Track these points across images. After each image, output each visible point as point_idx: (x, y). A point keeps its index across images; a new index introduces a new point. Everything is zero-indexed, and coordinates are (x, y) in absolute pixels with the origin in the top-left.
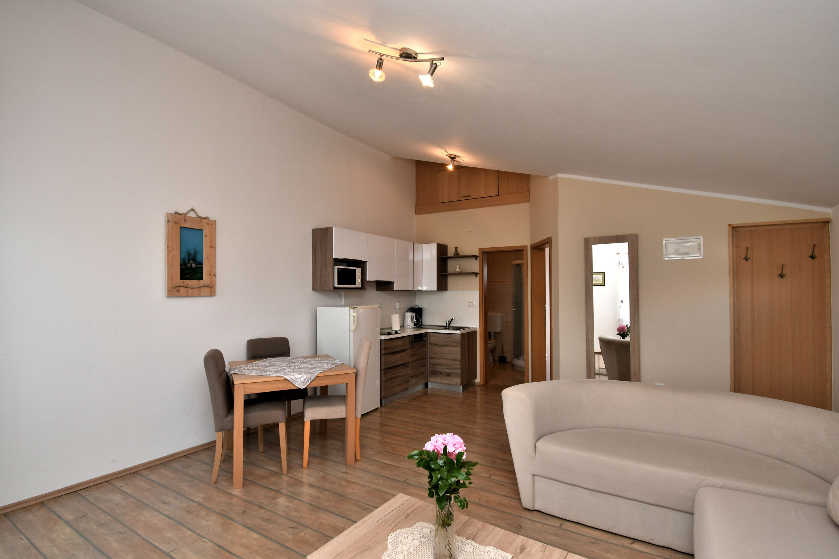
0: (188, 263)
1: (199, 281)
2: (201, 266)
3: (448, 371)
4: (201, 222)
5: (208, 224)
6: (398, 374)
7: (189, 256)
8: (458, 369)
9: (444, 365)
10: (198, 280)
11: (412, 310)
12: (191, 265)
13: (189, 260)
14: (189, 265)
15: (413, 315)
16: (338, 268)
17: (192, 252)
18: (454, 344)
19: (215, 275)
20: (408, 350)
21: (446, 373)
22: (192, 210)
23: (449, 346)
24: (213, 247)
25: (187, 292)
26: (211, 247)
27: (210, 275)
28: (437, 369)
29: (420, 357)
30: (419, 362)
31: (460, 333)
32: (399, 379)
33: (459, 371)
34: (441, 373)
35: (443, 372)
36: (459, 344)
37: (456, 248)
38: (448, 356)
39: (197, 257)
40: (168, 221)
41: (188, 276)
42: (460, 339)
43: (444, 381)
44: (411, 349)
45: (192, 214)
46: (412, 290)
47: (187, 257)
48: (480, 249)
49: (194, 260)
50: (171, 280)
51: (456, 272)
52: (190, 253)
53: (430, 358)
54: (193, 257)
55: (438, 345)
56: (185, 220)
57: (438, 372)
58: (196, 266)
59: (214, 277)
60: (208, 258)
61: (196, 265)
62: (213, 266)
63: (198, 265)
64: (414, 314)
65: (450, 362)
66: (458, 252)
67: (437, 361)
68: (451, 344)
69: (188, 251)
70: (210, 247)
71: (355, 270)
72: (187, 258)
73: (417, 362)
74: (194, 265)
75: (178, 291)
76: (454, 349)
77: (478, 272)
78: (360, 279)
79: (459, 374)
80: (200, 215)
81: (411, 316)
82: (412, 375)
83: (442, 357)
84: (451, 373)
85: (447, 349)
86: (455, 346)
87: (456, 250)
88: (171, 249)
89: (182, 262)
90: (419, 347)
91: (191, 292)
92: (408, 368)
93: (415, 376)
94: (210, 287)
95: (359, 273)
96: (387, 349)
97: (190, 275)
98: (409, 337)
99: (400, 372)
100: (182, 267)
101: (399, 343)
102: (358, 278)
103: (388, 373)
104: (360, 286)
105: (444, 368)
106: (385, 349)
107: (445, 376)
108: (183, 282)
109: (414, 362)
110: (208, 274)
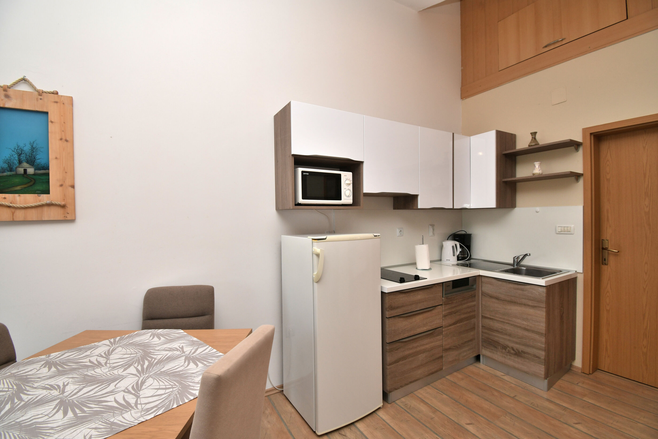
0: (18, 167)
1: (40, 196)
2: (47, 171)
3: (516, 346)
4: (41, 99)
5: (56, 102)
6: (418, 349)
7: (20, 155)
8: (540, 349)
9: (510, 335)
10: (36, 195)
11: (455, 237)
12: (25, 171)
13: (20, 162)
14: (21, 170)
15: (456, 245)
16: (303, 172)
17: (27, 149)
18: (530, 303)
19: (73, 187)
20: (439, 307)
21: (513, 350)
22: (24, 80)
23: (520, 304)
24: (67, 141)
25: (13, 214)
26: (63, 140)
27: (61, 185)
28: (496, 339)
29: (463, 316)
30: (461, 324)
31: (544, 285)
32: (421, 357)
33: (542, 354)
34: (505, 347)
35: (508, 347)
36: (544, 305)
37: (534, 134)
38: (519, 321)
39: (38, 157)
41: (18, 188)
42: (545, 295)
43: (510, 363)
44: (444, 305)
45: (23, 88)
46: (452, 207)
47: (16, 156)
48: (584, 130)
49: (31, 162)
51: (534, 174)
52: (22, 150)
53: (483, 317)
54: (28, 157)
55: (497, 298)
56: (7, 96)
57: (498, 343)
58: (35, 172)
59: (71, 189)
60: (56, 158)
61: (35, 170)
62: (70, 172)
63: (40, 170)
64: (458, 244)
65: (521, 333)
66: (537, 141)
67: (496, 325)
68: (524, 301)
69: (19, 146)
70: (61, 139)
71: (340, 175)
72: (17, 158)
73: (458, 325)
74: (31, 171)
76: (531, 311)
77: (580, 170)
78: (349, 189)
79: (543, 358)
80: (39, 87)
81: (453, 247)
82: (447, 347)
83: (507, 321)
84: (525, 353)
85: (515, 309)
86: (534, 307)
87: (534, 139)
89: (5, 166)
90: (461, 300)
91: (20, 215)
92: (439, 337)
93: (454, 347)
94: (63, 207)
95: (349, 180)
96: (398, 307)
97: (22, 186)
98: (441, 285)
99: (423, 345)
100: (5, 174)
101: (420, 296)
102: (345, 189)
103: (397, 349)
104: (350, 201)
105: (509, 340)
106: (392, 308)
107: (512, 353)
108: (4, 197)
109: (450, 325)
110: (59, 184)
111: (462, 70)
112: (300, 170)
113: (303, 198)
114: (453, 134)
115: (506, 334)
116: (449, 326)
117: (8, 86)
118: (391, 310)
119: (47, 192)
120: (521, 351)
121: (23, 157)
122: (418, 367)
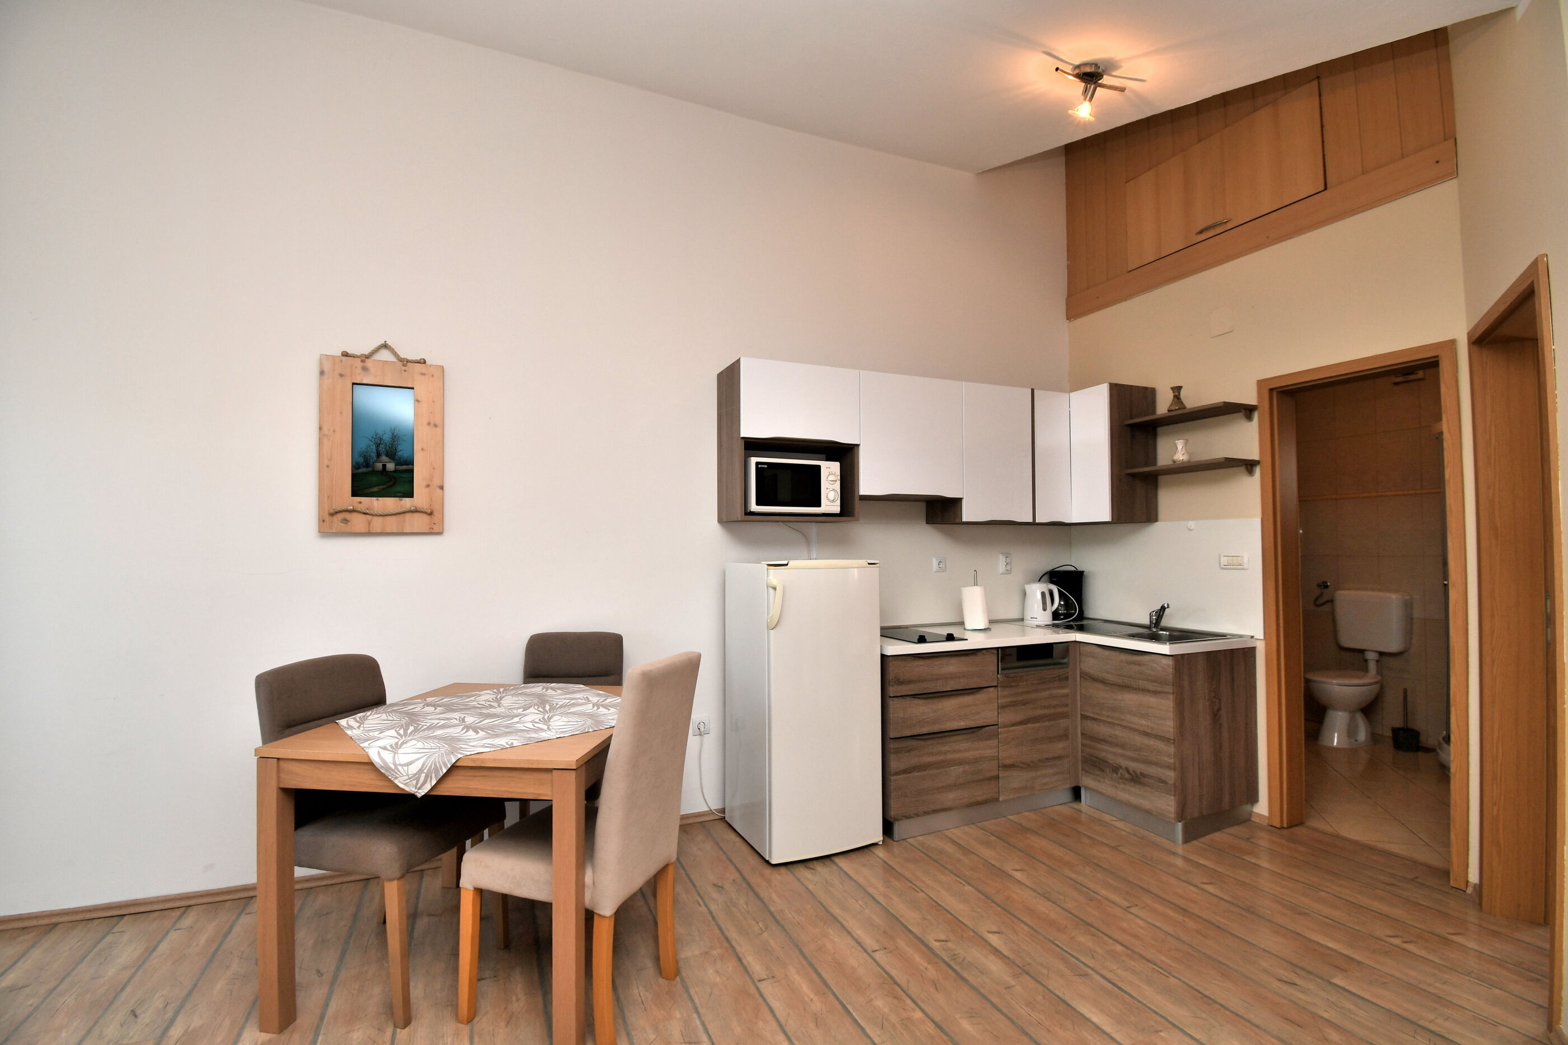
0: (376, 461)
1: (401, 500)
2: (410, 467)
3: (1133, 765)
4: (405, 371)
5: (424, 374)
6: (950, 756)
7: (378, 446)
8: (1168, 767)
9: (1123, 746)
10: (398, 498)
11: (1055, 576)
12: (384, 466)
13: (379, 455)
14: (379, 466)
15: (1051, 592)
16: (757, 464)
17: (387, 438)
18: (1151, 687)
19: (442, 488)
20: (992, 689)
21: (1128, 772)
22: (385, 346)
23: (1136, 689)
24: (435, 426)
25: (369, 523)
26: (432, 425)
27: (428, 486)
28: (1103, 755)
29: (1040, 712)
30: (1039, 725)
31: (1169, 653)
32: (956, 771)
33: (1170, 775)
34: (1116, 769)
35: (1121, 767)
36: (1169, 689)
37: (1177, 390)
38: (1136, 720)
39: (399, 448)
40: (322, 373)
41: (375, 489)
42: (1171, 670)
43: (1124, 796)
44: (1001, 687)
45: (384, 356)
46: (1031, 520)
47: (374, 447)
48: (1260, 383)
49: (392, 454)
50: (328, 497)
51: (1174, 462)
52: (381, 439)
53: (1084, 717)
54: (388, 448)
55: (1103, 682)
56: (367, 369)
57: (1105, 761)
58: (395, 468)
59: (439, 491)
60: (423, 449)
61: (396, 465)
62: (439, 468)
63: (402, 465)
64: (1055, 589)
65: (1139, 740)
66: (1182, 403)
67: (1104, 730)
68: (1142, 684)
69: (377, 434)
70: (429, 424)
71: (819, 467)
72: (374, 450)
73: (1030, 725)
74: (391, 466)
75: (346, 521)
76: (1152, 700)
77: (1256, 457)
78: (834, 490)
79: (1171, 782)
80: (405, 354)
81: (1043, 594)
82: (1008, 762)
83: (1118, 722)
84: (1145, 776)
85: (1129, 699)
86: (1155, 693)
87: (1177, 398)
88: (329, 430)
89: (361, 460)
90: (1036, 682)
91: (377, 523)
92: (991, 741)
93: (1022, 765)
94: (431, 514)
95: (834, 474)
96: (909, 682)
97: (380, 487)
98: (995, 652)
99: (959, 751)
100: (360, 471)
101: (952, 666)
102: (827, 489)
103: (909, 751)
104: (837, 509)
105: (1122, 755)
106: (900, 682)
107: (1126, 779)
108: (359, 501)
109: (1014, 725)
110: (425, 483)
111: (1068, 267)
112: (754, 460)
113: (758, 503)
114: (1033, 391)
115: (1117, 745)
116: (1011, 726)
117: (366, 354)
118: (897, 684)
119: (410, 494)
120: (1139, 773)
121: (382, 448)
122: (950, 788)
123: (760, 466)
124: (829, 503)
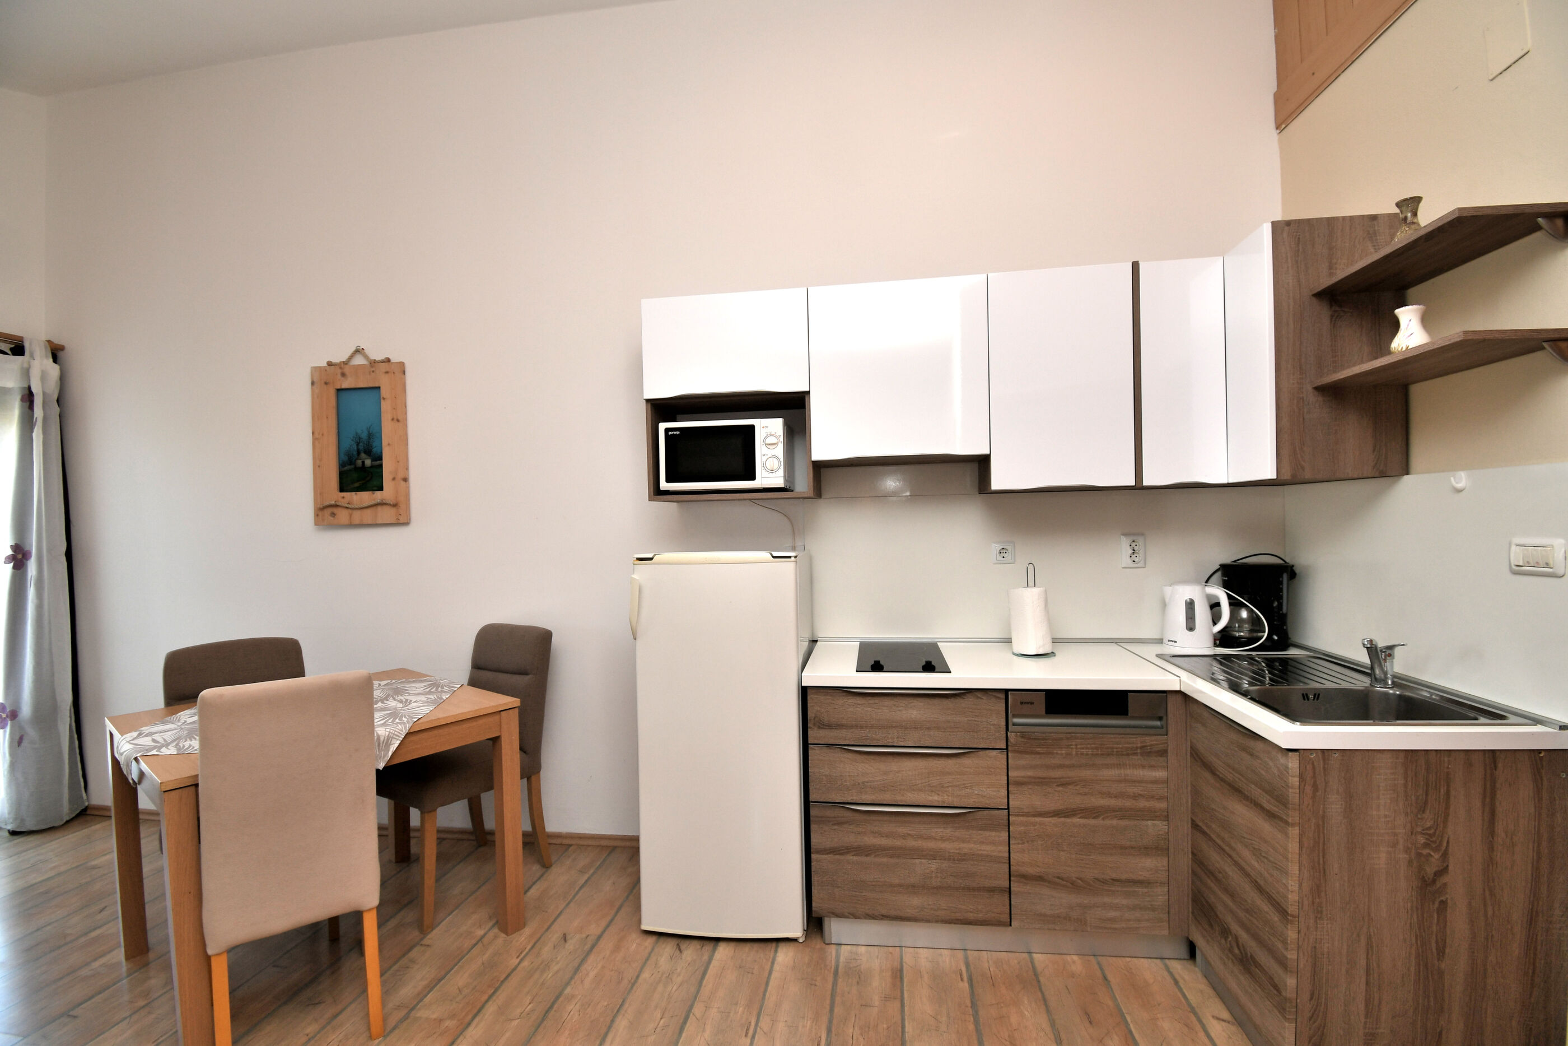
0: (357, 459)
1: (374, 494)
2: (378, 462)
3: (1244, 937)
4: (373, 371)
5: (387, 372)
6: (911, 843)
7: (358, 444)
8: (1280, 962)
9: (1233, 896)
10: (371, 492)
11: (1231, 574)
12: (363, 462)
13: (359, 453)
14: (359, 463)
16: (667, 430)
17: (364, 436)
18: (1265, 801)
19: (405, 480)
20: (994, 753)
21: (1238, 945)
22: (358, 351)
23: (1248, 799)
24: (398, 421)
25: (351, 515)
26: (395, 421)
27: (394, 479)
28: (1211, 899)
29: (1099, 801)
32: (922, 867)
33: (1286, 981)
34: (1224, 932)
35: (1230, 931)
38: (1246, 854)
39: (373, 445)
40: (313, 383)
41: (356, 485)
43: (1233, 984)
45: (359, 361)
46: (1129, 483)
47: (355, 446)
49: (368, 452)
50: (320, 494)
52: (360, 438)
54: (365, 445)
56: (343, 375)
57: (1214, 912)
58: (371, 464)
59: (403, 483)
60: (389, 444)
61: (372, 461)
62: (403, 461)
63: (375, 461)
65: (1251, 895)
67: (1212, 856)
68: (1255, 792)
69: (357, 433)
70: (393, 419)
71: (752, 428)
72: (355, 448)
73: (1077, 820)
74: (368, 463)
75: (333, 515)
76: (1267, 828)
78: (776, 458)
79: (1286, 994)
80: (372, 357)
82: (1029, 870)
83: (1228, 850)
84: (1257, 965)
85: (1241, 814)
86: (1271, 815)
88: (319, 434)
89: (346, 458)
90: (1090, 752)
91: (357, 516)
92: (993, 834)
93: (1057, 880)
94: (395, 505)
95: (774, 436)
96: (840, 726)
97: (361, 482)
98: (1002, 696)
99: (930, 838)
100: (346, 468)
101: (914, 712)
102: (764, 455)
103: (839, 824)
104: (779, 481)
105: (1231, 911)
106: (822, 725)
107: (1234, 955)
108: (342, 496)
109: (1041, 814)
110: (391, 477)
112: (663, 426)
113: (668, 480)
114: (1135, 267)
115: (1226, 890)
116: (1034, 816)
117: (344, 362)
118: (819, 728)
119: (381, 489)
120: (1249, 955)
121: (361, 447)
122: (913, 889)
123: (670, 433)
124: (765, 474)
